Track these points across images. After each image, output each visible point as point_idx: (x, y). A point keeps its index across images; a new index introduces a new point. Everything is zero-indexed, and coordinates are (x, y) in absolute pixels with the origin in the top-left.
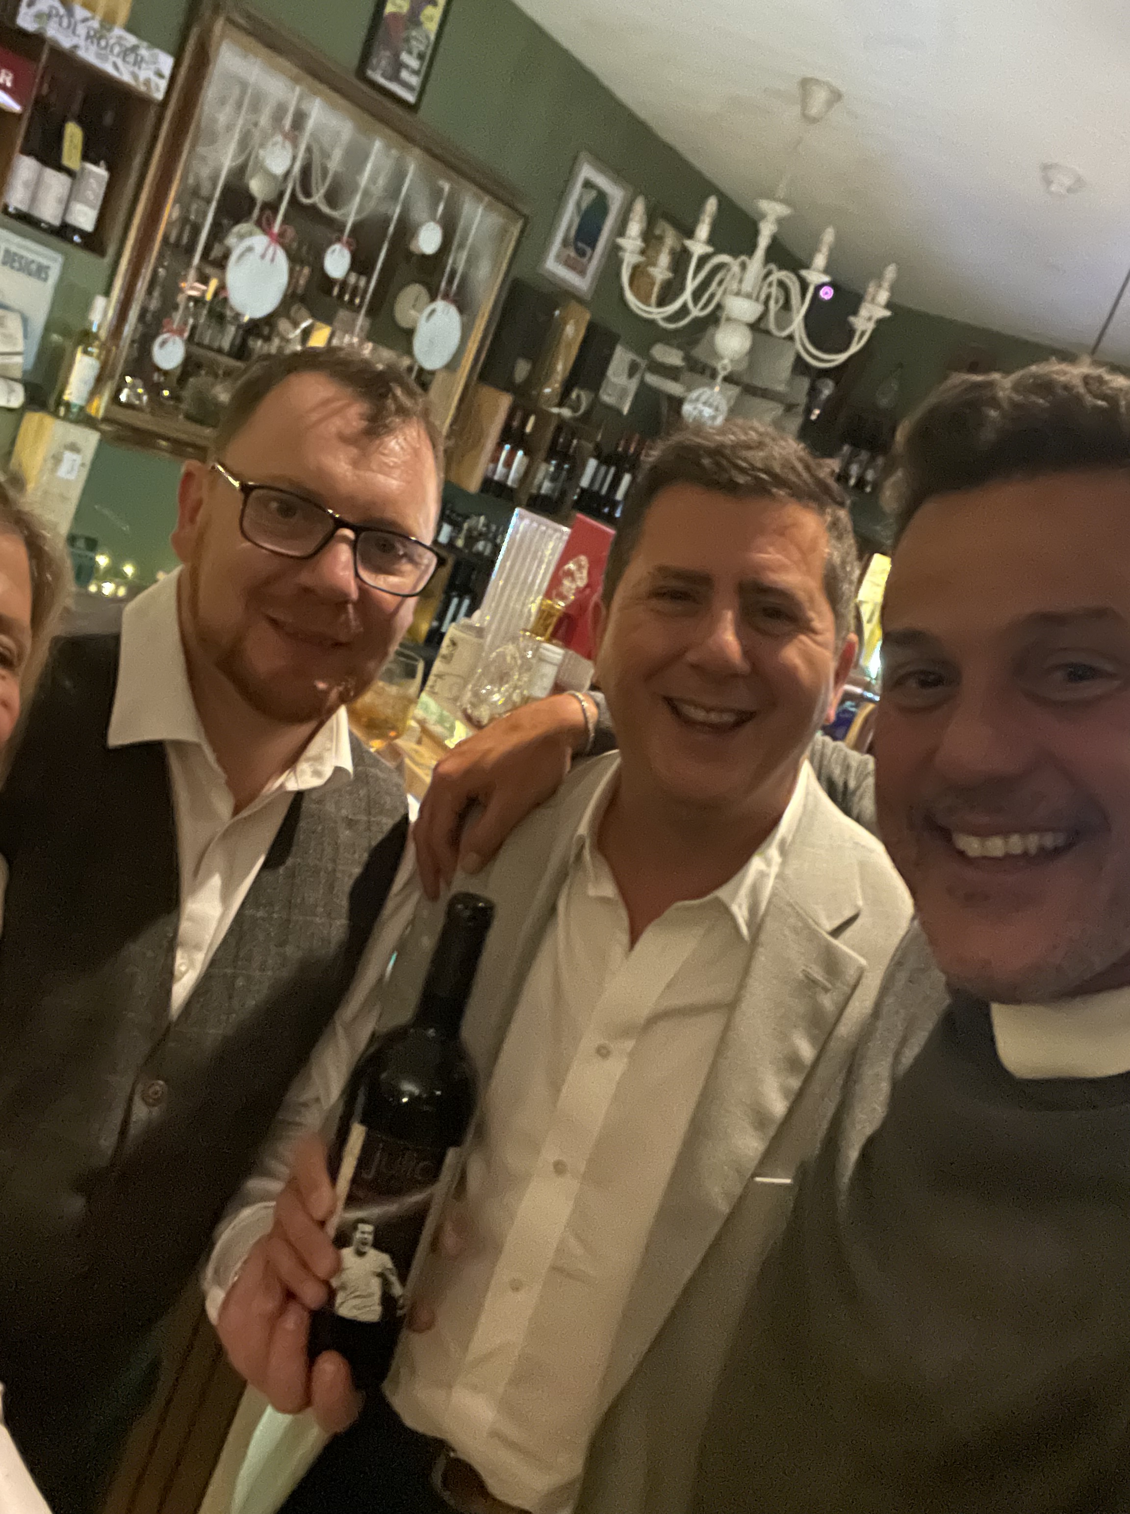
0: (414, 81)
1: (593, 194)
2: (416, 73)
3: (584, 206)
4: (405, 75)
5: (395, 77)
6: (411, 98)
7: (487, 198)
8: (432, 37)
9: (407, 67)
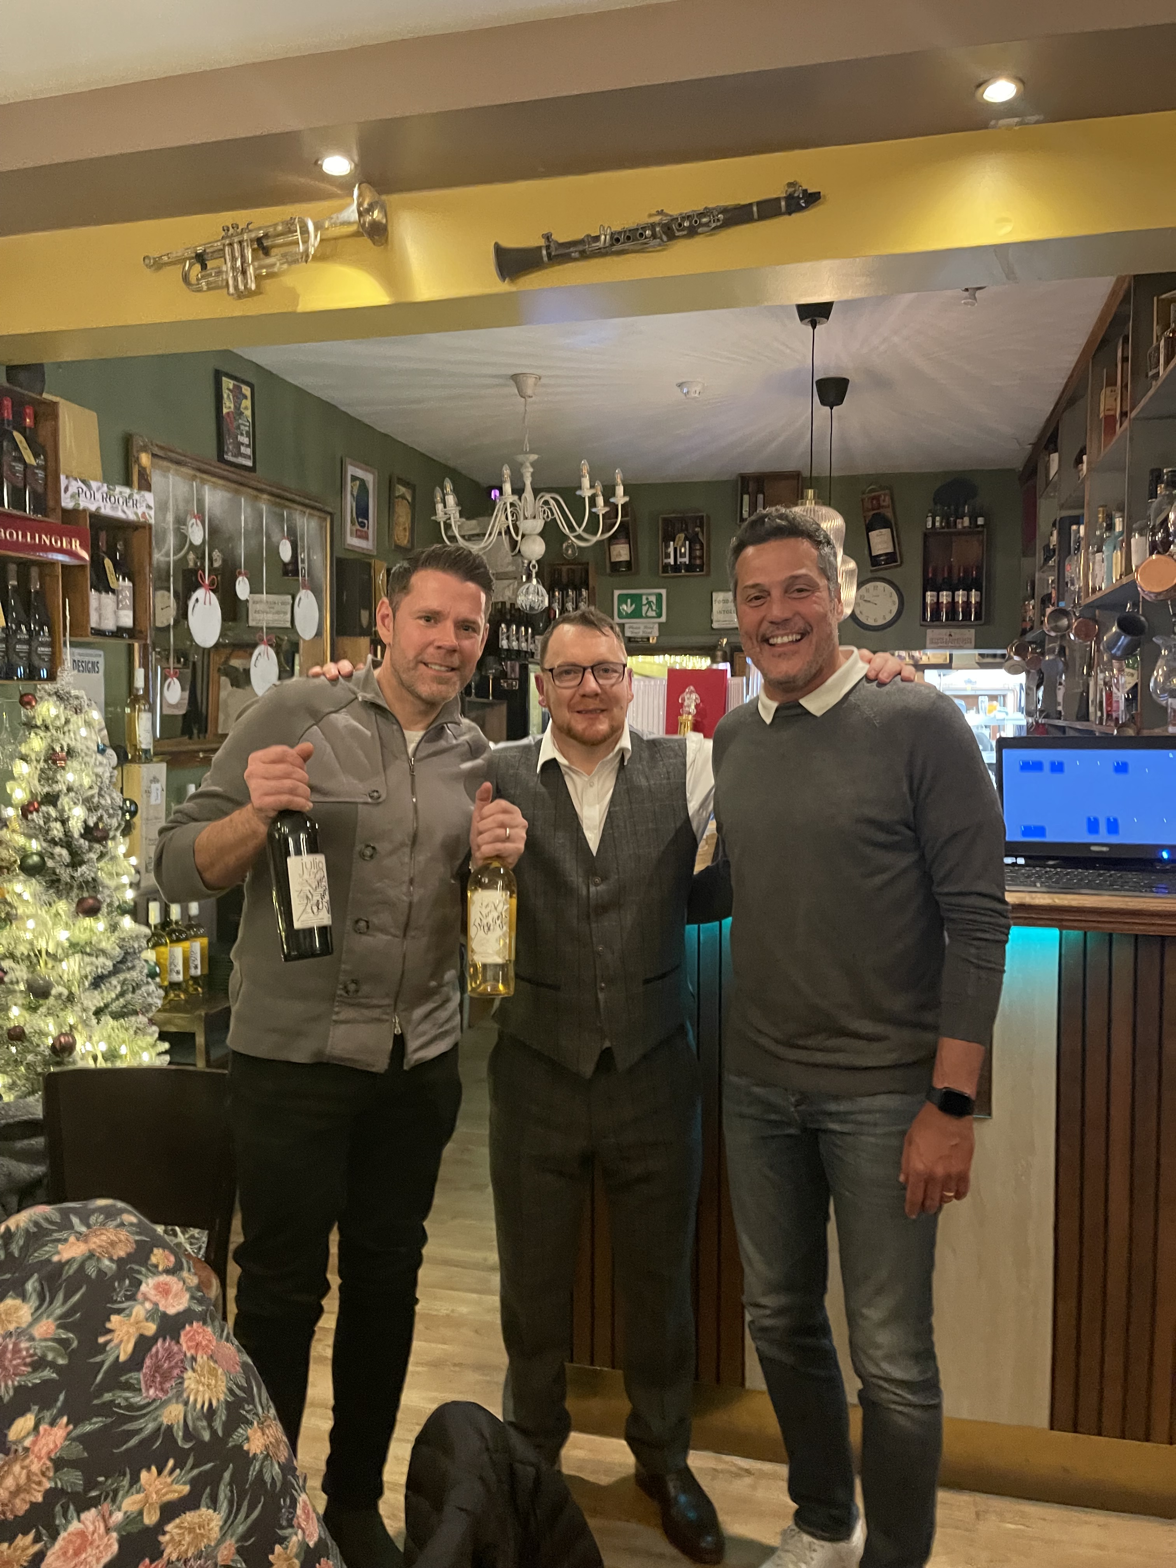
0: (248, 451)
1: (358, 482)
2: (248, 446)
3: (355, 494)
4: (243, 449)
5: (239, 454)
6: (249, 463)
7: (308, 511)
8: (250, 420)
9: (243, 444)
